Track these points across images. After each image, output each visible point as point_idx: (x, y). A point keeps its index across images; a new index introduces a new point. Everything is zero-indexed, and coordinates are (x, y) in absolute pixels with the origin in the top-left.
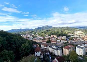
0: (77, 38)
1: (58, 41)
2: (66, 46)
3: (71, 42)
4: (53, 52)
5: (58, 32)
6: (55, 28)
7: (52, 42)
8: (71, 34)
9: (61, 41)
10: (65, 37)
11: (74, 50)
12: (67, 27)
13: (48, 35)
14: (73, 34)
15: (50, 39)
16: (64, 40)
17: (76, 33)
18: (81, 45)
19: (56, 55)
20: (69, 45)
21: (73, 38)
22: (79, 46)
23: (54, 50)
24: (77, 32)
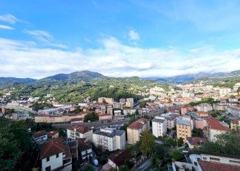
0: (153, 101)
1: (115, 112)
2: (134, 123)
3: (144, 110)
4: (103, 144)
5: (116, 89)
6: (108, 79)
7: (100, 118)
8: (143, 94)
9: (122, 111)
10: (132, 100)
11: (149, 128)
12: (136, 78)
13: (90, 100)
14: (147, 94)
15: (95, 109)
16: (129, 108)
17: (152, 91)
18: (160, 115)
19: (112, 150)
20: (139, 118)
21: (147, 101)
22: (157, 117)
23: (106, 138)
24: (154, 89)
